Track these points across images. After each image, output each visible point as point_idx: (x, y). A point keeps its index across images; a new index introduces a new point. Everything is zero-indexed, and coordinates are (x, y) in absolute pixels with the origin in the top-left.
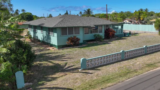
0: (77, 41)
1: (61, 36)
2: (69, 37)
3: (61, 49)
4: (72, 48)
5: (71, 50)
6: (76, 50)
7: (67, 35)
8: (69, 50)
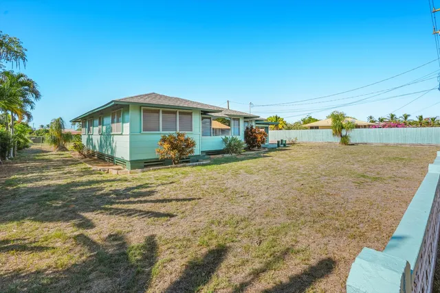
0: (187, 146)
1: (140, 132)
2: (165, 136)
3: (140, 170)
4: (171, 167)
5: (170, 174)
6: (185, 174)
7: (159, 130)
8: (163, 172)
